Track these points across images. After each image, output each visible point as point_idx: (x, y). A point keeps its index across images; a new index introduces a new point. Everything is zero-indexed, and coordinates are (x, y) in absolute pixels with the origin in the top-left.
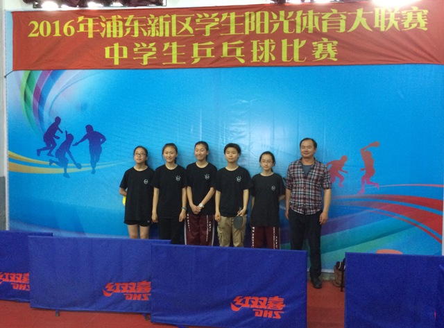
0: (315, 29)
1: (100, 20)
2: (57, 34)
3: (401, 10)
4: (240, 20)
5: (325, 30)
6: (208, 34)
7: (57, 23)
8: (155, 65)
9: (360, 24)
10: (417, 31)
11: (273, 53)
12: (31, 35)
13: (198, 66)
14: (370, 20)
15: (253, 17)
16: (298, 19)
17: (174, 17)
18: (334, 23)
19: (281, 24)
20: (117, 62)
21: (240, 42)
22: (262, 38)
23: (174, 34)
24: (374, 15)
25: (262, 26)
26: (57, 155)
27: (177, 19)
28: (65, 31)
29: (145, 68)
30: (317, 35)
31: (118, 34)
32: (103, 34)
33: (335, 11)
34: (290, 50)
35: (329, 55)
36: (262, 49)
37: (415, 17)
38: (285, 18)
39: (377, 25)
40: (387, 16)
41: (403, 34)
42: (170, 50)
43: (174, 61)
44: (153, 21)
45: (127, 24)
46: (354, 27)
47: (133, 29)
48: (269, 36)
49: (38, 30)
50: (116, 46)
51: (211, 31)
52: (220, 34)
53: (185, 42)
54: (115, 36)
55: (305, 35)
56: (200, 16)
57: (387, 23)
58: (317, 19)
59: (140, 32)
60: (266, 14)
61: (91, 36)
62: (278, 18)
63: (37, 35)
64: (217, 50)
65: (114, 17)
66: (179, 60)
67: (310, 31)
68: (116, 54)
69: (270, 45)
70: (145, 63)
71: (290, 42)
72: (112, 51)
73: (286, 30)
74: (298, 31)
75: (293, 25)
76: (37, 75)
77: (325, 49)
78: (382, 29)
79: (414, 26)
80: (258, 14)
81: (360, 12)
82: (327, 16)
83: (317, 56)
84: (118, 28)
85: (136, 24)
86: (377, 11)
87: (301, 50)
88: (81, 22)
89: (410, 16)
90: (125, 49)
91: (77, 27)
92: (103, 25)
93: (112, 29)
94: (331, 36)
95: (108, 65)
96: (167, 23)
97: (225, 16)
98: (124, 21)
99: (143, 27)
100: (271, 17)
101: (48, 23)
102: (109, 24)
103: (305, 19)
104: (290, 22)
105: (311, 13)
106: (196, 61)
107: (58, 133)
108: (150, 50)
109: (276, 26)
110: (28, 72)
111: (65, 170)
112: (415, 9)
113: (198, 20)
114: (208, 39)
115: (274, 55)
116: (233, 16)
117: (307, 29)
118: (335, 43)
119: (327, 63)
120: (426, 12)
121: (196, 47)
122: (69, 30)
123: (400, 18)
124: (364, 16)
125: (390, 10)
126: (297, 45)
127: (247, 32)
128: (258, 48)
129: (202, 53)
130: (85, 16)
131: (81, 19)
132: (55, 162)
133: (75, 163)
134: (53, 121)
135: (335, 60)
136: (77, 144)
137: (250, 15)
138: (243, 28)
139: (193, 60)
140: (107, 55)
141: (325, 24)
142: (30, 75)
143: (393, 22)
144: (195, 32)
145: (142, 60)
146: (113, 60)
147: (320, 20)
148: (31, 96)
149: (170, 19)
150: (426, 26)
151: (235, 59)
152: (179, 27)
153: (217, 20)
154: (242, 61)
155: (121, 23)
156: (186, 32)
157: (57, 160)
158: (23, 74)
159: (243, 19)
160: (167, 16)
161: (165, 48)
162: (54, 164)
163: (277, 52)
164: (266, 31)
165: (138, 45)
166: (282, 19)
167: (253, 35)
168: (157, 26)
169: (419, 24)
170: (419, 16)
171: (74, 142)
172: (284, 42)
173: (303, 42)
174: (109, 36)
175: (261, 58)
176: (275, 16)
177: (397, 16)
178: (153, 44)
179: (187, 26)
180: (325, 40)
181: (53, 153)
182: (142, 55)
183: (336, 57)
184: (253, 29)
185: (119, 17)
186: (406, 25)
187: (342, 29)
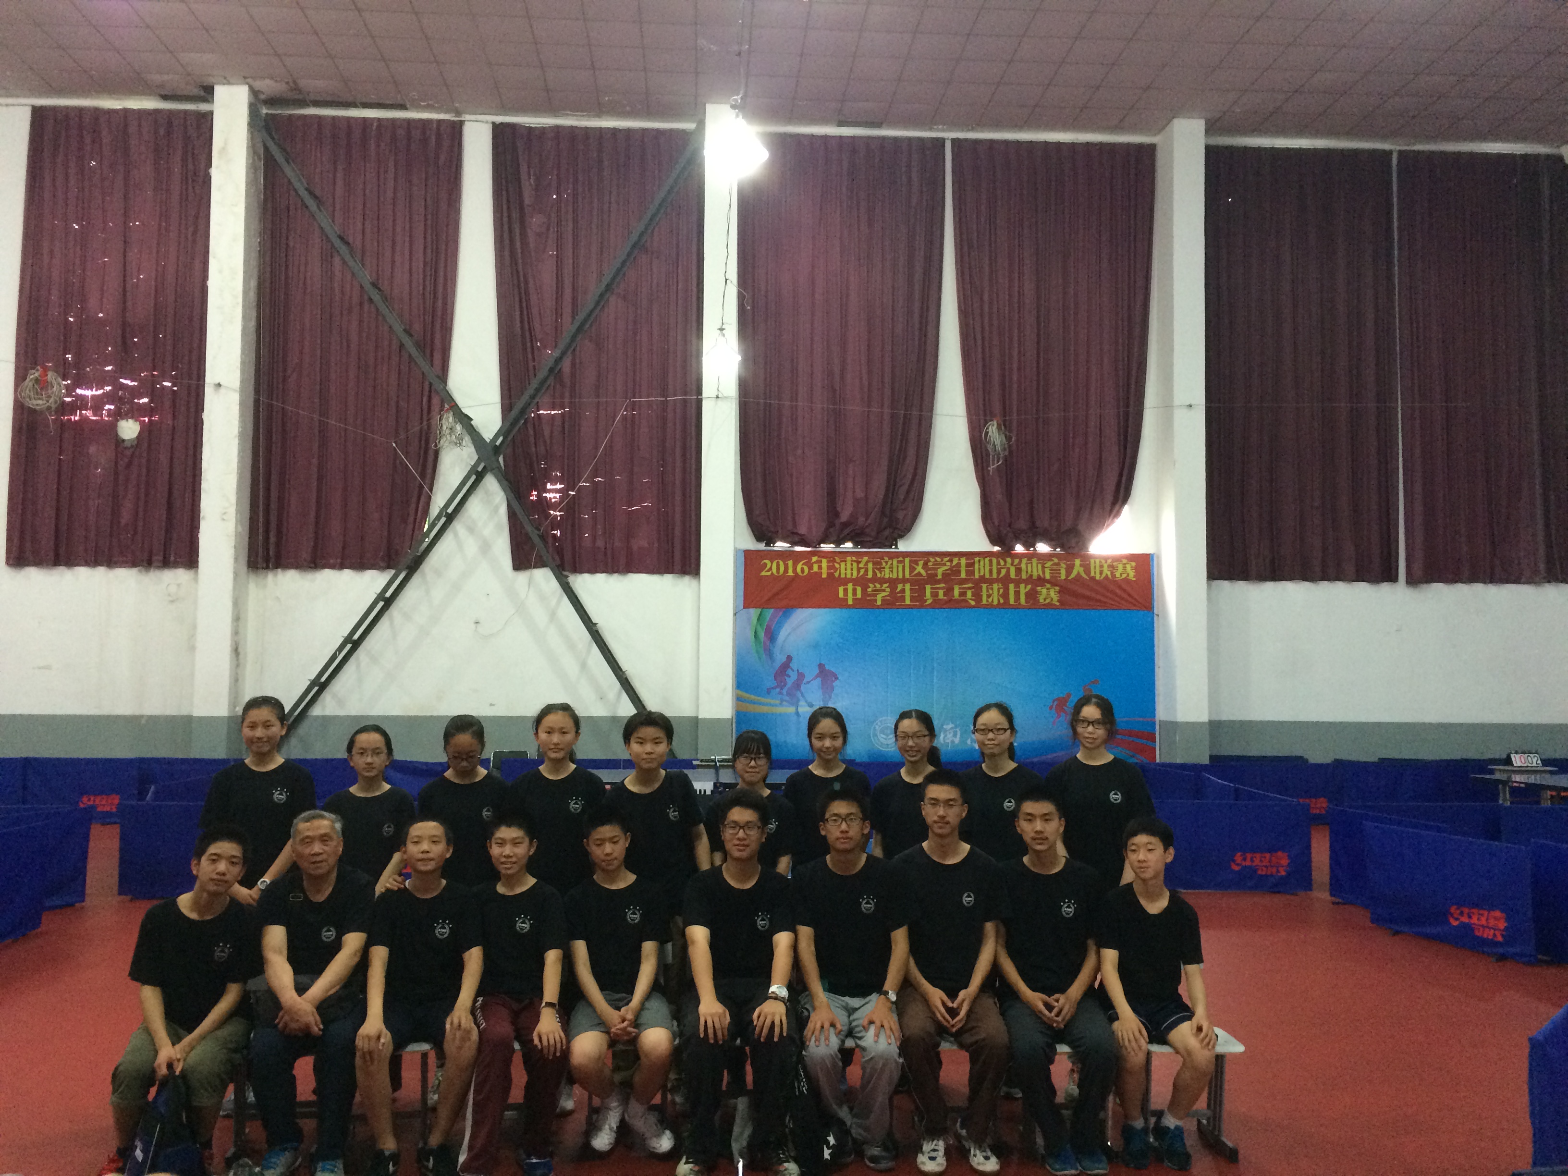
0: (1039, 575)
1: (834, 561)
2: (790, 573)
3: (1113, 562)
4: (970, 565)
5: (1048, 576)
6: (940, 577)
7: (790, 563)
8: (888, 604)
9: (1078, 573)
10: (1127, 580)
11: (1001, 596)
12: (763, 573)
13: (931, 606)
14: (1087, 569)
15: (982, 563)
16: (1023, 566)
17: (907, 560)
18: (1055, 571)
19: (1008, 569)
20: (850, 602)
21: (970, 585)
22: (990, 582)
23: (907, 575)
24: (1089, 564)
25: (991, 571)
26: (788, 694)
27: (910, 561)
28: (799, 570)
29: (878, 607)
30: (1041, 581)
31: (852, 574)
32: (837, 575)
33: (1056, 560)
34: (1017, 593)
35: (1052, 599)
36: (991, 592)
37: (1125, 568)
38: (1012, 564)
39: (1092, 574)
40: (1101, 566)
41: (1115, 582)
42: (903, 591)
43: (908, 602)
44: (886, 562)
45: (861, 565)
46: (1073, 576)
47: (866, 571)
48: (997, 580)
49: (771, 569)
50: (850, 586)
51: (943, 574)
52: (952, 576)
53: (918, 584)
54: (849, 576)
55: (1030, 580)
56: (932, 560)
57: (1101, 573)
58: (1040, 566)
59: (874, 573)
60: (994, 561)
61: (824, 576)
62: (1005, 564)
63: (769, 573)
64: (949, 591)
65: (849, 559)
66: (911, 601)
67: (1035, 577)
68: (849, 593)
69: (999, 589)
70: (879, 603)
71: (1017, 586)
72: (846, 590)
73: (1013, 575)
74: (1024, 576)
75: (1019, 570)
76: (769, 613)
77: (1048, 594)
78: (1098, 578)
79: (1124, 576)
80: (987, 559)
81: (1077, 562)
82: (1049, 564)
83: (1041, 600)
84: (852, 569)
85: (870, 565)
86: (1092, 561)
87: (1027, 594)
88: (815, 562)
89: (1120, 567)
90: (859, 589)
91: (811, 568)
92: (837, 566)
93: (846, 569)
94: (1053, 582)
95: (842, 604)
96: (901, 566)
97: (955, 561)
98: (858, 563)
99: (877, 569)
100: (998, 563)
101: (781, 563)
102: (843, 564)
103: (1029, 565)
104: (1016, 569)
105: (1034, 561)
106: (929, 602)
107: (789, 672)
108: (884, 591)
109: (1003, 572)
110: (760, 610)
111: (797, 709)
112: (1125, 561)
113: (930, 564)
114: (939, 582)
115: (1003, 598)
116: (963, 561)
117: (1031, 576)
118: (1057, 588)
119: (1049, 606)
120: (1134, 564)
121: (928, 588)
122: (802, 570)
123: (1112, 567)
124: (1081, 566)
125: (1103, 562)
126: (1023, 589)
127: (977, 576)
128: (988, 591)
129: (935, 595)
130: (819, 557)
131: (815, 559)
132: (786, 701)
133: (806, 702)
134: (784, 659)
135: (1058, 604)
136: (808, 682)
137: (979, 561)
138: (973, 572)
139: (926, 601)
140: (841, 595)
141: (1047, 571)
142: (760, 615)
143: (1107, 572)
144: (927, 574)
145: (876, 601)
146: (847, 600)
147: (1043, 568)
148: (762, 634)
149: (903, 562)
150: (1135, 576)
151: (966, 601)
152: (912, 569)
153: (948, 564)
154: (973, 603)
155: (855, 564)
156: (919, 574)
157: (787, 698)
158: (754, 613)
159: (973, 564)
160: (901, 559)
161: (898, 590)
162: (784, 703)
163: (1005, 595)
164: (995, 576)
165: (871, 585)
166: (1008, 565)
167: (983, 579)
168: (891, 568)
169: (1128, 575)
170: (1128, 567)
171: (805, 681)
172: (1012, 587)
173: (1029, 587)
174: (843, 576)
175: (990, 600)
176: (1002, 563)
177: (1109, 566)
178: (887, 585)
179: (919, 569)
180: (1048, 586)
181: (784, 691)
182: (875, 595)
183: (1059, 601)
184: (982, 574)
185: (854, 558)
186: (1118, 575)
187: (1063, 577)
